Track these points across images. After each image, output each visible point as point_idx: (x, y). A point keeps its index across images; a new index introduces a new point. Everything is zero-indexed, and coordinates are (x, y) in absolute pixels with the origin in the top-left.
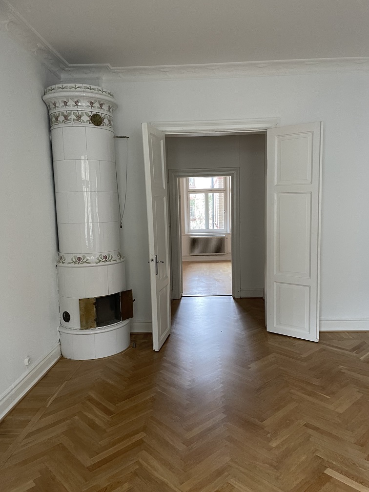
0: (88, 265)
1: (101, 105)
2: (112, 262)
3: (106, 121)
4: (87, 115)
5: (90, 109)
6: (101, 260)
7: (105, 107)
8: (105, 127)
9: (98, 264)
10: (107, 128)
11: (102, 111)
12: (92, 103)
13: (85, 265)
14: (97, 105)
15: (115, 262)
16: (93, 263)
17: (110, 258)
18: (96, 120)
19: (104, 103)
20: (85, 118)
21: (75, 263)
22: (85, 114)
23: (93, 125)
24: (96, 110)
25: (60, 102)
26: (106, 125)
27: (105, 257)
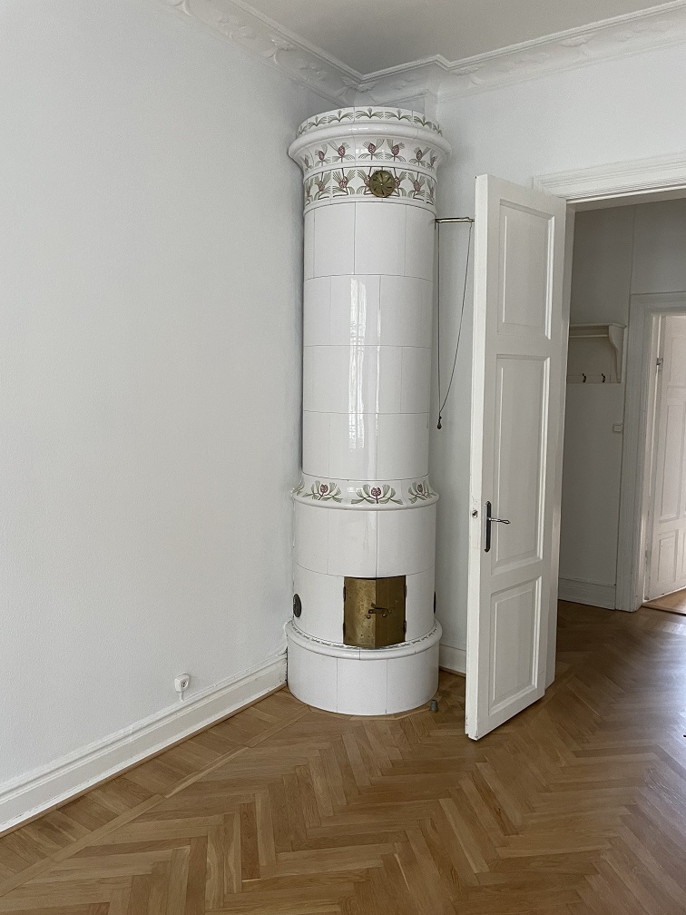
0: (337, 504)
1: (395, 150)
2: (391, 505)
3: (406, 185)
4: (362, 174)
5: (368, 161)
6: (365, 496)
7: (407, 153)
8: (402, 199)
9: (356, 506)
10: (411, 200)
11: (397, 163)
12: (372, 148)
13: (332, 503)
14: (384, 150)
15: (397, 505)
16: (346, 501)
17: (388, 495)
18: (381, 185)
19: (401, 144)
20: (357, 183)
21: (315, 497)
22: (356, 174)
23: (371, 197)
24: (383, 161)
25: (313, 154)
26: (404, 194)
27: (377, 492)
